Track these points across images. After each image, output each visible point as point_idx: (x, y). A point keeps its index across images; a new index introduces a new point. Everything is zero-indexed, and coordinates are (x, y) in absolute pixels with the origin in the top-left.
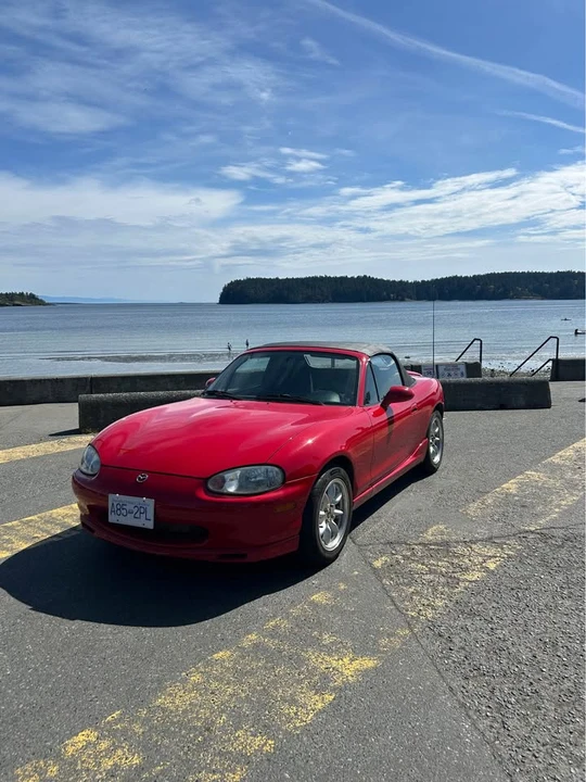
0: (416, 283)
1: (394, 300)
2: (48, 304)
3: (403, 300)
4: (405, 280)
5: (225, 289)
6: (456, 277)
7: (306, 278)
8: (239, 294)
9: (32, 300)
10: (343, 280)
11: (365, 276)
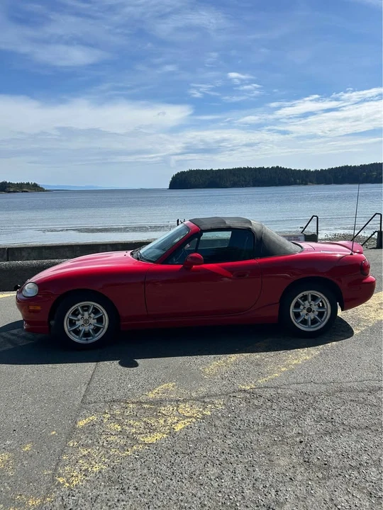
0: (316, 171)
1: (299, 184)
2: (47, 191)
3: (306, 184)
4: (308, 169)
5: (173, 178)
6: (347, 167)
7: (233, 169)
8: (183, 181)
9: (35, 188)
10: (261, 170)
11: (278, 167)
